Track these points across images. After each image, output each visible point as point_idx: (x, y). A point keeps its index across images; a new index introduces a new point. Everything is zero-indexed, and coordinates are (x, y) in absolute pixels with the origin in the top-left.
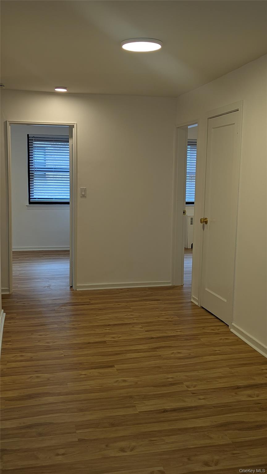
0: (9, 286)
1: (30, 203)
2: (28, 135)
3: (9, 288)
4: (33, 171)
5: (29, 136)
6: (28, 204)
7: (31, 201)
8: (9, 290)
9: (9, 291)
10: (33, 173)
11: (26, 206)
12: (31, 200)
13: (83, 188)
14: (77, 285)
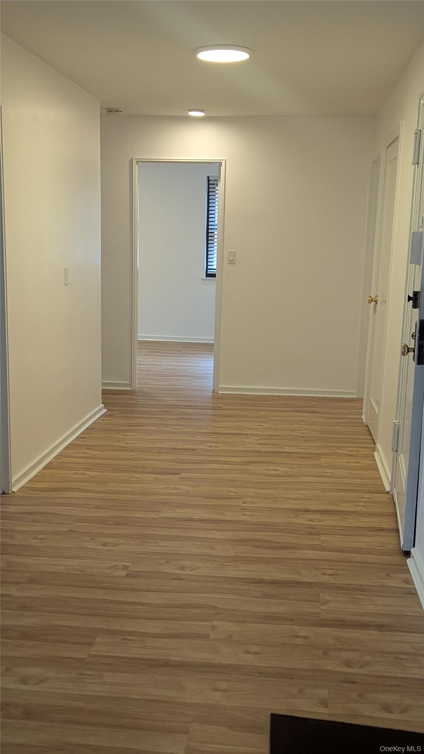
0: (131, 379)
1: (208, 275)
2: (208, 177)
3: (131, 382)
4: (213, 229)
5: (210, 179)
6: (204, 276)
7: (208, 273)
8: (131, 385)
9: (131, 387)
10: (213, 233)
11: (202, 279)
12: (208, 270)
13: (232, 251)
14: (219, 386)
